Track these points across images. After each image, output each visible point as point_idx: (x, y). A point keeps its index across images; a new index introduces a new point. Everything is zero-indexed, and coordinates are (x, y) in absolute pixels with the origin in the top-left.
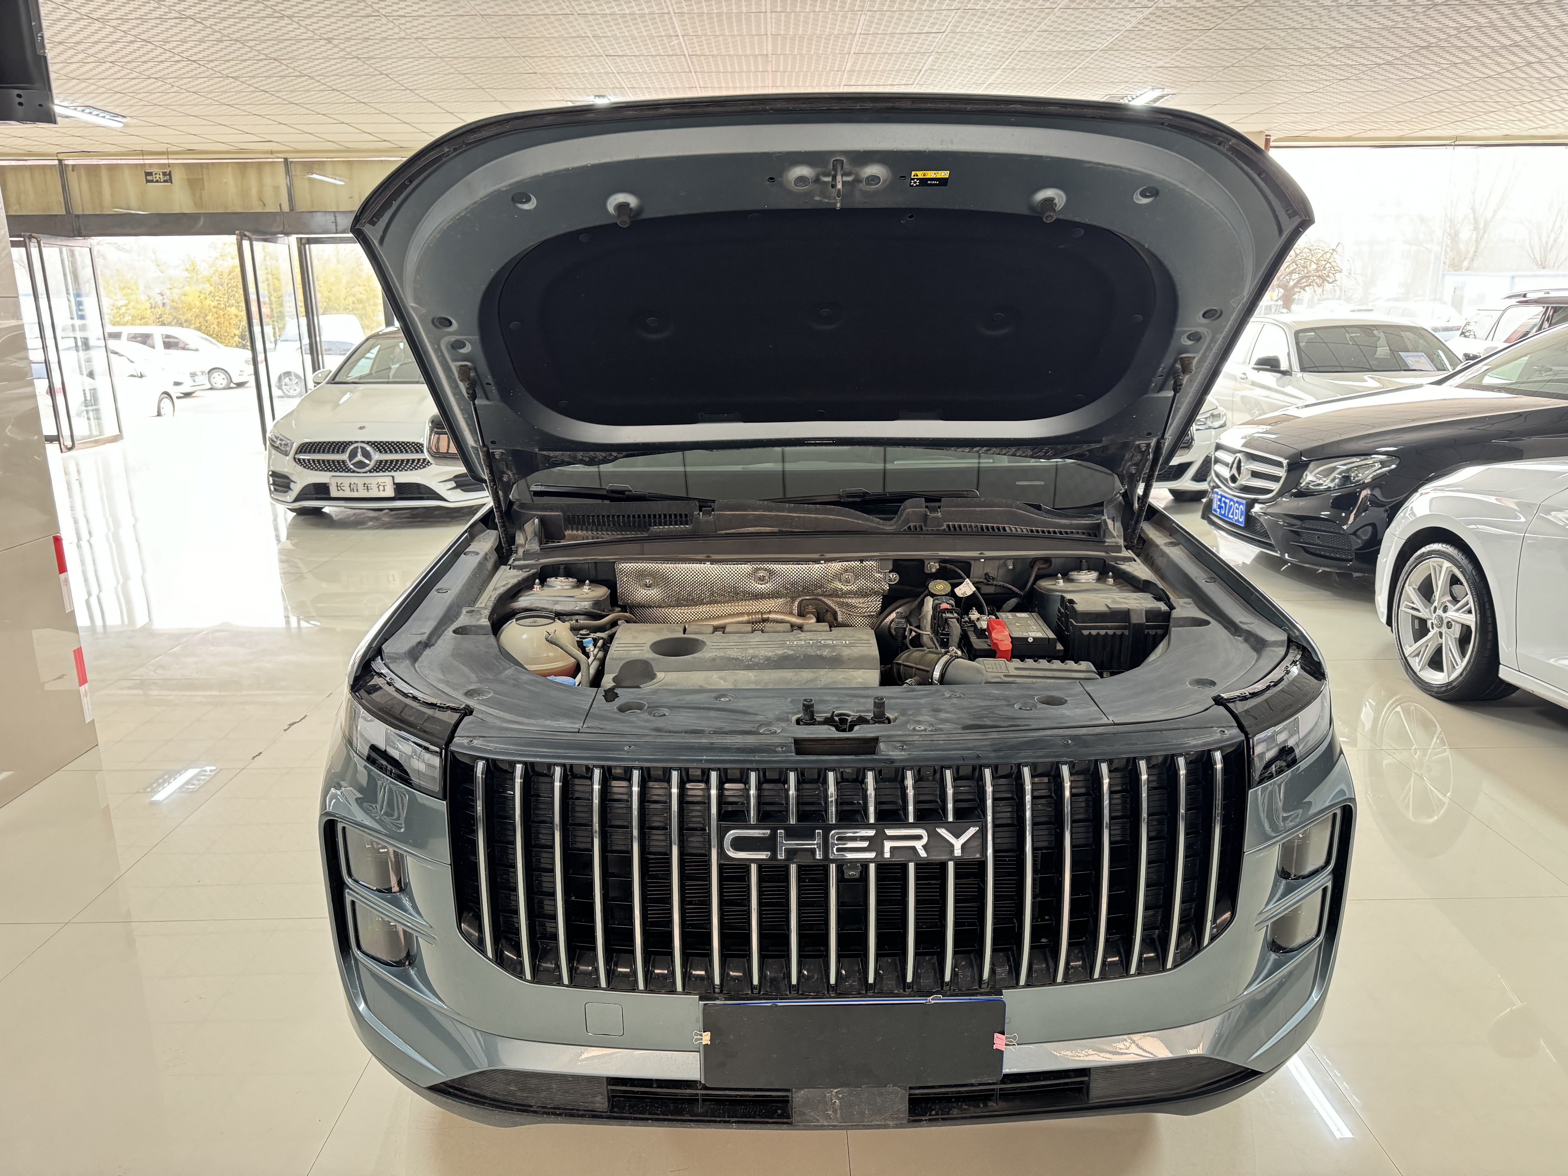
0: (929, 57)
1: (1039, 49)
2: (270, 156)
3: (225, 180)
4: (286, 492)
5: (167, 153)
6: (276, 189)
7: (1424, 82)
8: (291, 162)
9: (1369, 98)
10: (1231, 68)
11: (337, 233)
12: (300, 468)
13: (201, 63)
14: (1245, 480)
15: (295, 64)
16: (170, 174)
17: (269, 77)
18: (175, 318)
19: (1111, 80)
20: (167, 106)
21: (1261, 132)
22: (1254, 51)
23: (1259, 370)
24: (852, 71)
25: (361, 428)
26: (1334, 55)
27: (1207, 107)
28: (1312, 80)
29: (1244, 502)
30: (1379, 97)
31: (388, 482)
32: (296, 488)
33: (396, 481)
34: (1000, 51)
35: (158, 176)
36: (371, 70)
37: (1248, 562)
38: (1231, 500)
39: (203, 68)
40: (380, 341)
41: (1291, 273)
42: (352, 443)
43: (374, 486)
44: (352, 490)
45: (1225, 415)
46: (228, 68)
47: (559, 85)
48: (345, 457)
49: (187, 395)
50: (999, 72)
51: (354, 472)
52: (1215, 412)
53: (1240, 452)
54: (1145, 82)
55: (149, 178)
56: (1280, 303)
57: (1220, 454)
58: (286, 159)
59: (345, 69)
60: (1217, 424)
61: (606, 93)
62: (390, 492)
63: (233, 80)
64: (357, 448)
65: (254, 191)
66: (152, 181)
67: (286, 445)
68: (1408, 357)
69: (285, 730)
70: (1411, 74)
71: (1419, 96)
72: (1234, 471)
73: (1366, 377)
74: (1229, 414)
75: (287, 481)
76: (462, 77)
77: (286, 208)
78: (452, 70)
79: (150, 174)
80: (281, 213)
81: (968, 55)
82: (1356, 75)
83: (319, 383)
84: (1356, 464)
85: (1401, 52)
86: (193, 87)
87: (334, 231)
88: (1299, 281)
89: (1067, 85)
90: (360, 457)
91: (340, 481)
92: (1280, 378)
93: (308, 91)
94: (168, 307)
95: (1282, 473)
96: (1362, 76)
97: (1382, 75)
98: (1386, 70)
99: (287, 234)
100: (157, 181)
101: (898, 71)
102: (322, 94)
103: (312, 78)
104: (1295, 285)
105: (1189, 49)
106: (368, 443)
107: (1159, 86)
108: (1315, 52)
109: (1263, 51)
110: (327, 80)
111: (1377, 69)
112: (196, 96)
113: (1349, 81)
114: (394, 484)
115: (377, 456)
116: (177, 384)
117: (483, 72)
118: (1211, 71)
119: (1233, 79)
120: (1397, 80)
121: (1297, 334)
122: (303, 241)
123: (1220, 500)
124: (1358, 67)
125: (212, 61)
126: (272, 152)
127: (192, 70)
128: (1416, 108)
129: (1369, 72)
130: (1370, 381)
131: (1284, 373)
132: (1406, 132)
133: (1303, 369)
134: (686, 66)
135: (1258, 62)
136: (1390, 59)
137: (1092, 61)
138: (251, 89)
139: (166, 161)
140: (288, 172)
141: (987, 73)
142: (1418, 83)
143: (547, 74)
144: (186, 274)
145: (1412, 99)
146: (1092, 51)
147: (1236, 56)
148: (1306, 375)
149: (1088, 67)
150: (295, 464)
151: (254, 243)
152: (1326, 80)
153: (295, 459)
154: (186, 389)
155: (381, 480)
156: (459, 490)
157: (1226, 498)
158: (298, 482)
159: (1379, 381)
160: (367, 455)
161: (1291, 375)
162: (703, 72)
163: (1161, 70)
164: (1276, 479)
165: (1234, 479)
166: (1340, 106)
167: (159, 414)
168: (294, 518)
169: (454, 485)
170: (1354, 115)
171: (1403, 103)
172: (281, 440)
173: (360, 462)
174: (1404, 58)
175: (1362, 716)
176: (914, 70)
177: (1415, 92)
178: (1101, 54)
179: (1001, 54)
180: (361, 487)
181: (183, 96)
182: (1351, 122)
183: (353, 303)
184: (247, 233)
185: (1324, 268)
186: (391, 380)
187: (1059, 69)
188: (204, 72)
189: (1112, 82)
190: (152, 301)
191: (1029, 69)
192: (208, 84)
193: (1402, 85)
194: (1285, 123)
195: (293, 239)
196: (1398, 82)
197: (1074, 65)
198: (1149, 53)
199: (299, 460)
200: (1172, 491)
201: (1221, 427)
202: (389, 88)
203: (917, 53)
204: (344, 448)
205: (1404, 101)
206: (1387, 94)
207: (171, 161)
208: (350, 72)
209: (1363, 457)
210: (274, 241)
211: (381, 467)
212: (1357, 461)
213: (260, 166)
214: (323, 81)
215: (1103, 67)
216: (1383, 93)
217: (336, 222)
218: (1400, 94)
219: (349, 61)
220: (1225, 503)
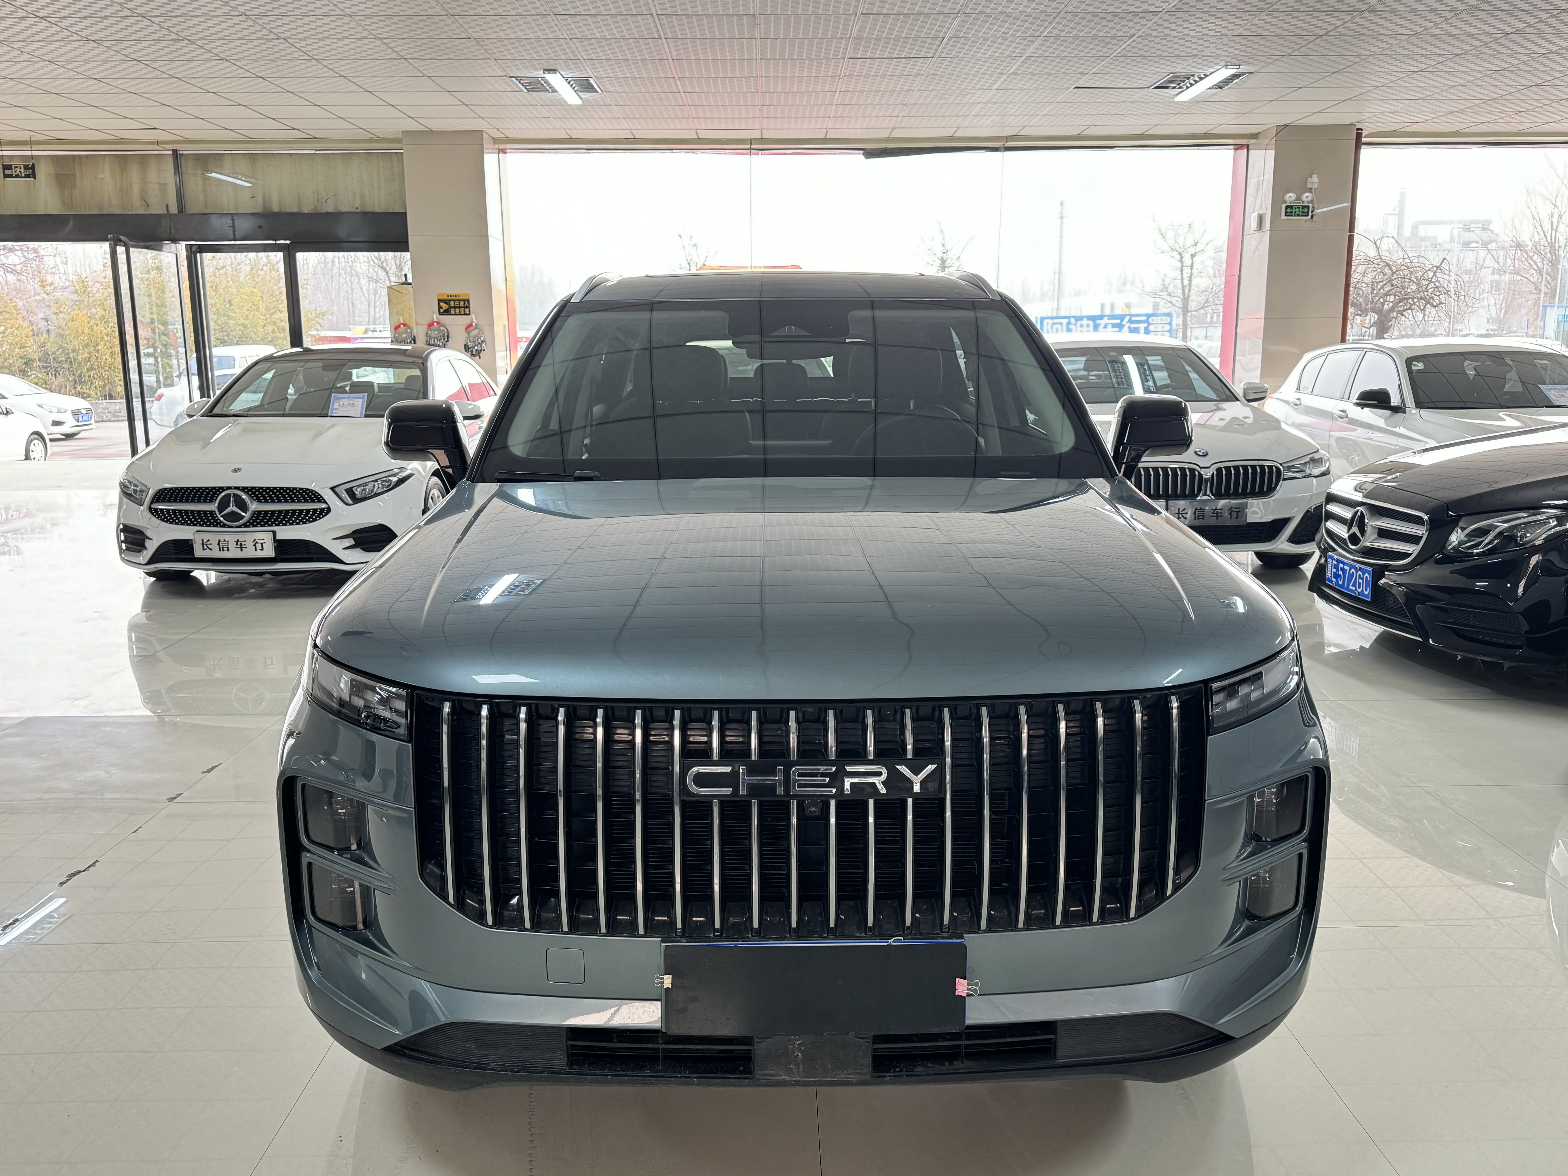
0: (954, 19)
1: (1091, 9)
2: (155, 147)
3: (101, 176)
4: (140, 551)
5: (31, 143)
6: (163, 186)
7: (1558, 59)
8: (182, 155)
9: (1488, 79)
10: (1325, 37)
11: (235, 240)
12: (156, 521)
13: (52, 20)
14: (1370, 541)
15: (169, 23)
16: (33, 168)
17: (139, 40)
18: (61, 347)
19: (1177, 52)
20: (20, 80)
21: (1352, 124)
22: (1355, 14)
23: (1363, 406)
24: (859, 38)
25: (235, 471)
26: (1453, 21)
27: (1290, 90)
28: (1422, 55)
29: (1370, 569)
30: (1501, 78)
31: (268, 539)
32: (152, 546)
33: (278, 538)
34: (1042, 12)
35: (18, 170)
36: (265, 32)
37: (1367, 646)
38: (1351, 567)
39: (55, 29)
40: (277, 365)
41: (1387, 294)
42: (222, 489)
43: (250, 545)
44: (221, 549)
45: (1328, 460)
46: (86, 28)
47: (498, 55)
48: (213, 507)
49: (69, 436)
50: (1039, 41)
51: (224, 526)
52: (1316, 456)
53: (1362, 504)
54: (1218, 56)
55: (8, 172)
56: (1374, 330)
57: (1333, 508)
58: (175, 152)
59: (232, 30)
60: (1317, 471)
61: (557, 67)
62: (269, 551)
63: (95, 45)
64: (229, 495)
65: (136, 188)
66: (11, 176)
67: (142, 491)
68: (1549, 390)
69: (62, 884)
70: (1544, 48)
71: (1549, 78)
72: (1355, 529)
73: (1501, 414)
74: (1332, 460)
75: (140, 537)
76: (378, 43)
77: (174, 209)
78: (365, 34)
79: (9, 167)
80: (169, 215)
81: (1002, 17)
82: (1476, 48)
83: (192, 416)
84: (1522, 521)
85: (1536, 17)
86: (48, 53)
87: (232, 237)
88: (1396, 305)
89: (1122, 59)
90: (232, 508)
91: (206, 537)
92: (1390, 416)
93: (190, 60)
94: (53, 335)
95: (1420, 531)
96: (1484, 49)
97: (1508, 48)
98: (1514, 42)
99: (174, 240)
100: (17, 176)
101: (916, 39)
102: (209, 64)
103: (192, 42)
104: (1392, 310)
105: (1277, 11)
106: (243, 489)
107: (1234, 61)
108: (1431, 16)
109: (1366, 14)
110: (213, 45)
111: (1503, 41)
112: (53, 66)
113: (1467, 57)
114: (275, 540)
115: (254, 506)
116: (56, 423)
117: (405, 36)
118: (1299, 41)
119: (1325, 52)
120: (1526, 55)
121: (1409, 362)
122: (194, 249)
123: (1336, 567)
124: (1480, 37)
125: (65, 18)
126: (158, 143)
127: (42, 31)
128: (1542, 93)
129: (1493, 45)
130: (1508, 420)
131: (1396, 410)
132: (1526, 126)
133: (1419, 405)
134: (654, 30)
135: (1359, 29)
136: (1521, 25)
137: (1155, 27)
138: (120, 57)
139: (29, 153)
140: (177, 168)
141: (1025, 42)
142: (1551, 60)
143: (483, 39)
144: (75, 297)
145: (1539, 81)
146: (1155, 13)
147: (1333, 21)
148: (1424, 412)
149: (1150, 35)
150: (150, 515)
151: (132, 250)
152: (1439, 55)
153: (150, 509)
154: (66, 429)
155: (259, 536)
156: (359, 550)
157: (1343, 563)
158: (154, 539)
159: (1517, 418)
160: (243, 506)
161: (1405, 412)
162: (675, 38)
163: (1238, 39)
164: (1413, 539)
165: (1354, 539)
166: (1451, 90)
167: (27, 457)
168: (153, 583)
169: (353, 543)
170: (1467, 103)
171: (1528, 87)
172: (135, 485)
173: (233, 513)
174: (1540, 26)
175: (1553, 858)
176: (935, 37)
177: (1545, 72)
178: (1166, 17)
179: (1043, 17)
180: (232, 545)
181: (37, 66)
182: (1461, 111)
183: (273, 331)
184: (122, 238)
185: (1427, 290)
186: (287, 412)
187: (1114, 37)
188: (57, 33)
189: (1178, 56)
190: (34, 327)
191: (1076, 37)
192: (65, 49)
193: (1531, 63)
194: (1382, 113)
195: (182, 246)
196: (1526, 59)
197: (1133, 31)
198: (1226, 16)
199: (156, 510)
200: (1259, 555)
201: (1323, 474)
202: (289, 57)
203: (940, 13)
204: (213, 496)
205: (1530, 84)
206: (1509, 75)
207: (35, 153)
208: (240, 35)
209: (1532, 512)
210: (160, 249)
211: (260, 520)
212: (1523, 517)
213: (143, 160)
214: (207, 47)
215: (1169, 35)
216: (1506, 73)
217: (234, 226)
218: (1526, 75)
219: (237, 20)
220: (1343, 570)
